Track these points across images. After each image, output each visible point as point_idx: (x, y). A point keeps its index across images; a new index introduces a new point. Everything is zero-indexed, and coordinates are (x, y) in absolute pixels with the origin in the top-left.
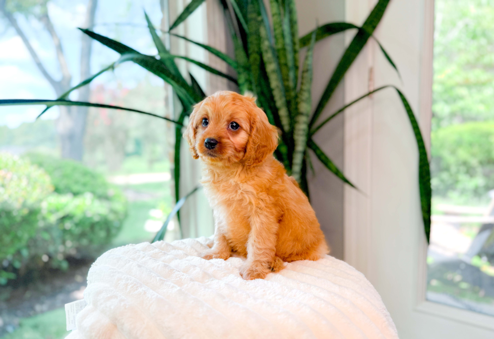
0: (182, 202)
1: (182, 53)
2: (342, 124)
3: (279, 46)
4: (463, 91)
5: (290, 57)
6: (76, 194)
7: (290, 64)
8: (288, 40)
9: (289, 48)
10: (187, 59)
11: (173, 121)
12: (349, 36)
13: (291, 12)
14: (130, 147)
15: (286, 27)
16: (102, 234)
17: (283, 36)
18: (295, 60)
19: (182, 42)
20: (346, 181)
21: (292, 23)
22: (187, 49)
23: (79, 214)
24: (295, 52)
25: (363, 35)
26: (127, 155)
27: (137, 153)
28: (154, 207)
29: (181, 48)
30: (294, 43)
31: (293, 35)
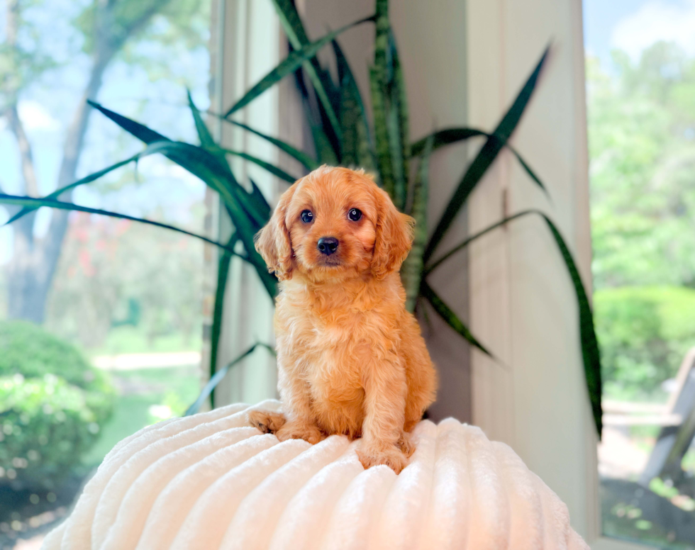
0: (220, 374)
1: (238, 147)
2: (466, 264)
3: (382, 150)
4: (616, 242)
5: (397, 164)
6: (28, 376)
7: (398, 173)
8: (395, 142)
9: (396, 153)
10: (246, 156)
11: (217, 244)
12: (473, 147)
13: (400, 105)
14: (121, 312)
15: (393, 126)
16: (65, 446)
17: (387, 137)
18: (404, 169)
19: (239, 132)
20: (476, 343)
21: (402, 120)
22: (245, 141)
23: (30, 409)
24: (404, 158)
25: (495, 144)
26: (115, 324)
27: (132, 321)
28: (158, 402)
29: (238, 140)
30: (403, 147)
31: (402, 135)
